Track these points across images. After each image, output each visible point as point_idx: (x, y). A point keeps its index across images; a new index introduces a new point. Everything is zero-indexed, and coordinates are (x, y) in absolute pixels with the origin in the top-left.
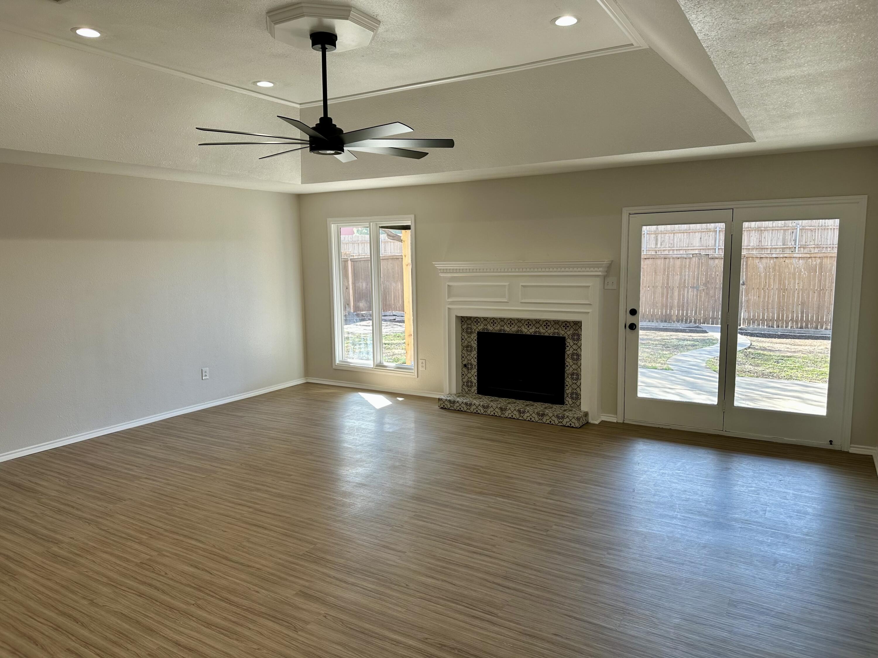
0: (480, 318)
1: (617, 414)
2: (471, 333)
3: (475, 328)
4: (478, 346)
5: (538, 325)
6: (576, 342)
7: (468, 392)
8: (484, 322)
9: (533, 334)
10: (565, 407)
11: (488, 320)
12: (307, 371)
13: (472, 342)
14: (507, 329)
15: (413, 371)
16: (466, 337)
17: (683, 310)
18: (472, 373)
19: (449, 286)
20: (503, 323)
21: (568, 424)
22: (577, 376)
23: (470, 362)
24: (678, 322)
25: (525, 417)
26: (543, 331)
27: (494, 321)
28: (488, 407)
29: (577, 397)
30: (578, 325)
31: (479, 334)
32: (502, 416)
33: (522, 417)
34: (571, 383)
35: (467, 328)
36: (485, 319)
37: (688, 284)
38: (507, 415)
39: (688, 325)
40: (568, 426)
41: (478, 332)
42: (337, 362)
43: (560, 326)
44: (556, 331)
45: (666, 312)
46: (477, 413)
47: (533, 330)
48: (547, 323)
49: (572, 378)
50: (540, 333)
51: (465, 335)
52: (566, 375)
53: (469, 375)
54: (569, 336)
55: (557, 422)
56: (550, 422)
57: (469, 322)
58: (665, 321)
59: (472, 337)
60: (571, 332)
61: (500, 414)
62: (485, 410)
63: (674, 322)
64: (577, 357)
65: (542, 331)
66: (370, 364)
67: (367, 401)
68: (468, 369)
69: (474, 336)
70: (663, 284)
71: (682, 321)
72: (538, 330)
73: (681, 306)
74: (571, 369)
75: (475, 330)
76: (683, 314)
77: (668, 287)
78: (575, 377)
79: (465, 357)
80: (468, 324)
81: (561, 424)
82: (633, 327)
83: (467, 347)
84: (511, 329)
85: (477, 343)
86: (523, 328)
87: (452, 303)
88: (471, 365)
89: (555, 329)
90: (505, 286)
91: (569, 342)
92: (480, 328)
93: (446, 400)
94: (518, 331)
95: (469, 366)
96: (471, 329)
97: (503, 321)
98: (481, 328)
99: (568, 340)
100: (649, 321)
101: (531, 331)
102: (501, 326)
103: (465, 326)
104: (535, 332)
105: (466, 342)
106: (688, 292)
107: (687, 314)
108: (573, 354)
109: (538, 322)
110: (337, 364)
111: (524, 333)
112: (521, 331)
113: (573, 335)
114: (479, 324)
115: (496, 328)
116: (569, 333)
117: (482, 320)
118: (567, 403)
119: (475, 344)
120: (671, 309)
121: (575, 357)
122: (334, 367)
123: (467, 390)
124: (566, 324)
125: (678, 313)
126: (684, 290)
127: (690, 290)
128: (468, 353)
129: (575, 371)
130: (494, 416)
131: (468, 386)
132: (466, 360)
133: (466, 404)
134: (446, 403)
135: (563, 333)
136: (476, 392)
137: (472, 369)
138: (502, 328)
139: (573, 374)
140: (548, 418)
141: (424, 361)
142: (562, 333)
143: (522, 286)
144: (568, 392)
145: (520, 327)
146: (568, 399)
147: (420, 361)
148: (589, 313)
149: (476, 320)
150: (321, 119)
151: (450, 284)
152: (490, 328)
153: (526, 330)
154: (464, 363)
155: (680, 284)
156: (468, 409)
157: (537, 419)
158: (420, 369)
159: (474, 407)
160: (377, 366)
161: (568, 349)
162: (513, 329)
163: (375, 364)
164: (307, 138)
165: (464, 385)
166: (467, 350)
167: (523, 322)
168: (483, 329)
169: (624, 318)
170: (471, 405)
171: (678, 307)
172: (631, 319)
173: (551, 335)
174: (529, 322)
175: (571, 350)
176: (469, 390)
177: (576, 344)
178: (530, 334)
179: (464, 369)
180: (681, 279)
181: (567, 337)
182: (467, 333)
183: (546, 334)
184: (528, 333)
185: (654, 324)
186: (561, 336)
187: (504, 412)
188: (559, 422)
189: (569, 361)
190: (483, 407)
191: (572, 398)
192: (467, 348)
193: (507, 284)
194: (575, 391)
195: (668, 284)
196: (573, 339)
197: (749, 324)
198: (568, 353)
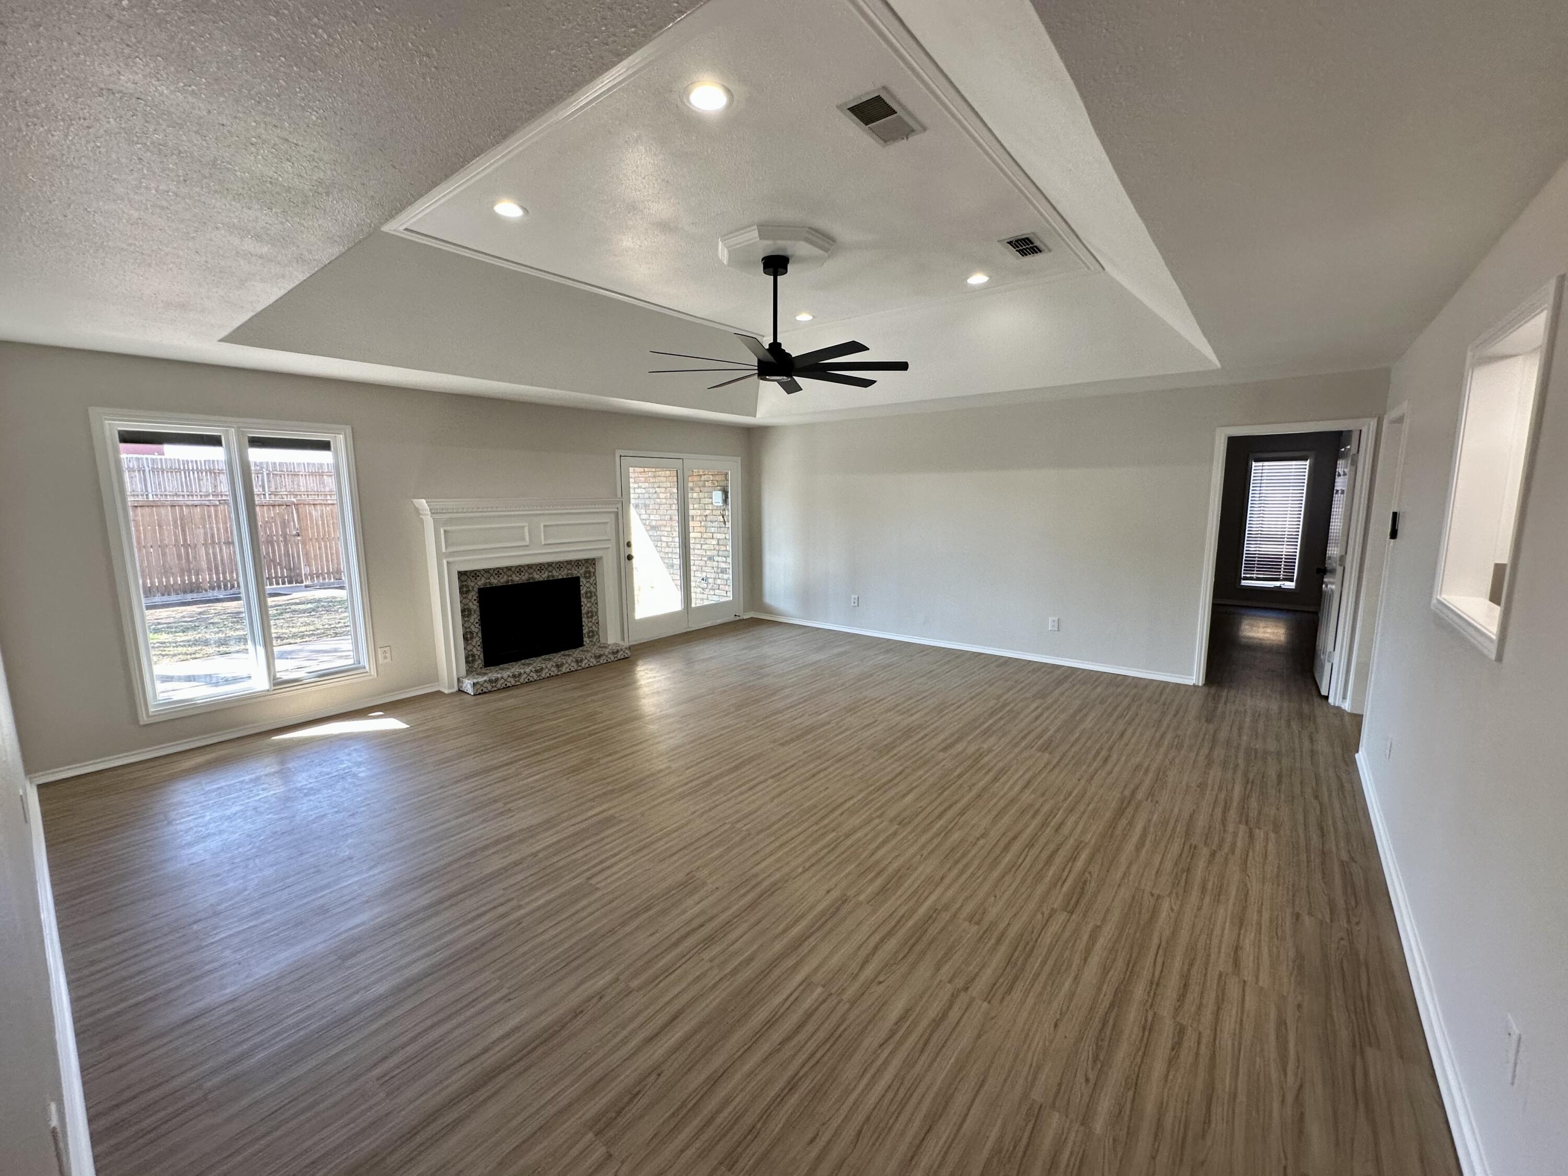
2: (467, 592)
3: (473, 584)
4: (479, 607)
5: (550, 569)
6: (590, 580)
7: (469, 670)
8: (483, 576)
9: (545, 579)
10: (584, 648)
11: (491, 572)
13: (470, 604)
14: (516, 579)
15: (365, 670)
17: (217, 574)
18: (474, 643)
19: (446, 531)
20: (510, 573)
22: (595, 613)
23: (468, 630)
24: (213, 589)
27: (498, 571)
29: (596, 633)
30: (592, 562)
31: (482, 591)
32: (560, 673)
34: (588, 622)
36: (487, 571)
37: (219, 538)
38: (565, 670)
39: (232, 592)
41: (479, 589)
42: (151, 708)
43: (573, 566)
44: (570, 572)
45: (190, 579)
47: (546, 575)
48: (559, 565)
49: (590, 617)
50: (553, 576)
51: (464, 595)
52: (583, 615)
53: (469, 648)
54: (583, 574)
57: (463, 578)
58: (192, 592)
59: (470, 597)
60: (584, 570)
61: (557, 672)
63: (206, 591)
64: (593, 595)
65: (555, 573)
66: (260, 683)
68: (467, 640)
69: (473, 595)
70: (176, 541)
71: (219, 587)
72: (550, 574)
73: (213, 567)
74: (588, 608)
75: (472, 587)
76: (218, 578)
77: (186, 546)
78: (591, 614)
80: (463, 581)
81: (602, 662)
82: (629, 557)
83: (466, 611)
84: (520, 578)
85: (477, 604)
87: (452, 554)
88: (471, 633)
89: (568, 570)
90: (523, 527)
91: (583, 581)
92: (479, 583)
94: (529, 578)
95: (469, 636)
96: (467, 586)
97: (510, 570)
98: (481, 582)
99: (582, 579)
100: (163, 595)
101: (543, 576)
102: (508, 576)
104: (548, 577)
105: (465, 605)
106: (221, 550)
107: (225, 578)
108: (586, 593)
109: (551, 566)
110: (153, 712)
111: (536, 580)
112: (533, 578)
113: (586, 572)
114: (479, 578)
115: (502, 580)
116: (581, 572)
117: (482, 573)
118: (586, 643)
119: (474, 606)
120: (197, 575)
121: (590, 595)
122: (144, 719)
123: (472, 668)
124: (578, 563)
125: (211, 578)
126: (214, 548)
127: (224, 547)
128: (469, 619)
136: (481, 666)
138: (510, 579)
139: (588, 613)
140: (586, 662)
141: (387, 649)
142: (575, 573)
143: (545, 526)
144: (586, 632)
145: (531, 574)
146: (586, 639)
147: (380, 651)
149: (475, 574)
151: (448, 528)
152: (495, 581)
153: (538, 577)
154: (465, 631)
155: (206, 540)
156: (495, 686)
158: (381, 661)
161: (582, 588)
162: (524, 578)
165: (468, 660)
166: (464, 616)
167: (534, 567)
168: (485, 584)
171: (210, 570)
172: (627, 551)
173: (564, 577)
174: (540, 567)
175: (586, 588)
177: (591, 582)
180: (206, 534)
181: (582, 576)
182: (462, 592)
183: (560, 577)
184: (541, 579)
185: (173, 598)
186: (574, 576)
187: (562, 668)
190: (514, 676)
191: (592, 637)
192: (466, 613)
193: (528, 524)
194: (591, 630)
195: (185, 540)
196: (586, 577)
197: (312, 579)
198: (582, 592)
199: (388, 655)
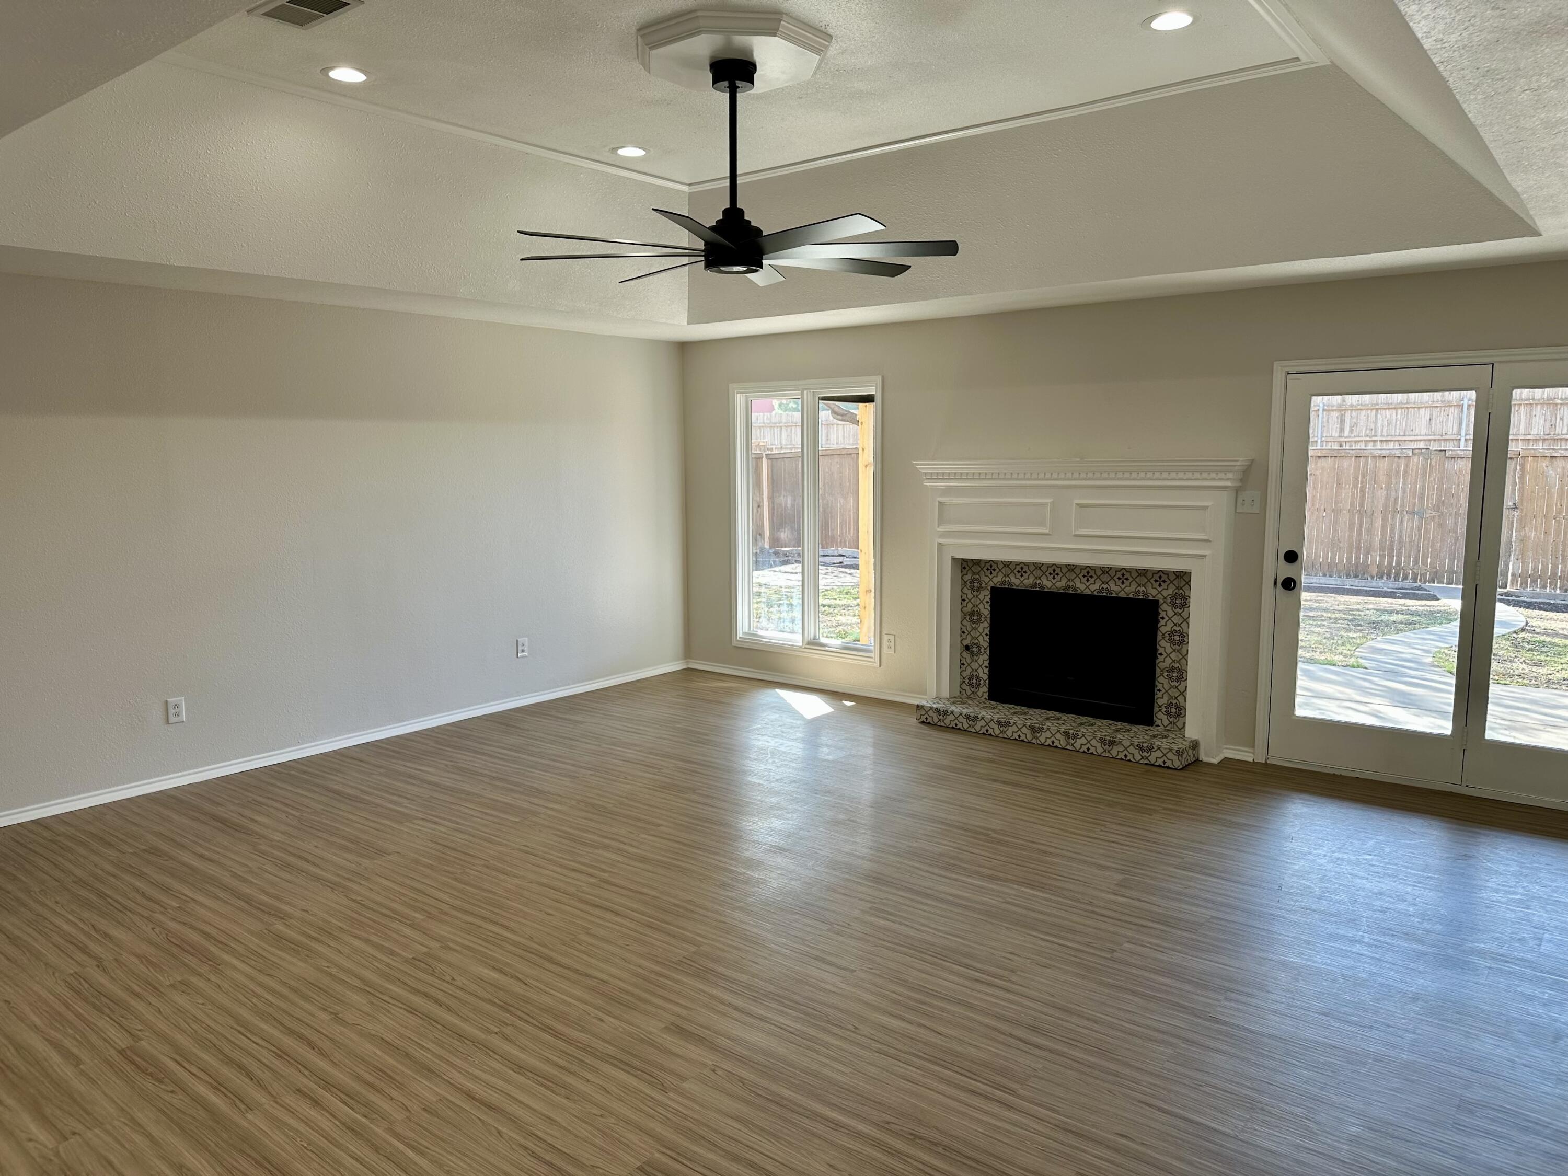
0: (996, 562)
1: (1253, 747)
2: (980, 589)
3: (987, 580)
4: (992, 612)
5: (1105, 578)
6: (1178, 610)
7: (972, 696)
8: (1003, 570)
9: (1095, 593)
10: (1154, 731)
11: (1012, 567)
12: (688, 650)
13: (981, 606)
14: (1048, 584)
15: (872, 655)
16: (970, 596)
17: (1391, 557)
18: (980, 661)
19: (940, 503)
20: (1039, 573)
21: (1160, 762)
22: (1179, 675)
23: (976, 641)
24: (1381, 577)
25: (1077, 745)
26: (1116, 589)
27: (1022, 568)
28: (1007, 724)
29: (1178, 712)
30: (1183, 578)
31: (995, 591)
32: (1034, 741)
33: (1072, 745)
34: (1167, 687)
35: (972, 581)
36: (1006, 564)
37: (1402, 506)
38: (1042, 739)
39: (1401, 584)
40: (1160, 766)
41: (992, 588)
42: (740, 634)
43: (1149, 581)
44: (1142, 589)
45: (1358, 558)
46: (987, 735)
47: (1097, 586)
48: (1123, 574)
49: (1170, 678)
50: (1109, 591)
51: (969, 592)
52: (1158, 670)
53: (975, 666)
54: (1165, 598)
55: (1138, 757)
56: (1126, 756)
57: (976, 569)
58: (1356, 576)
59: (981, 597)
60: (1170, 591)
61: (1029, 737)
62: (1002, 729)
63: (1372, 578)
64: (1180, 638)
65: (1114, 588)
66: (797, 639)
67: (790, 705)
68: (972, 654)
69: (985, 595)
70: (1352, 505)
71: (1389, 577)
72: (1105, 586)
73: (1388, 548)
74: (1168, 661)
75: (986, 584)
76: (1390, 563)
77: (1362, 512)
78: (1175, 674)
79: (967, 633)
80: (974, 573)
81: (1146, 761)
82: (1289, 584)
83: (972, 614)
84: (1054, 584)
85: (989, 608)
86: (1077, 581)
87: (947, 534)
88: (978, 646)
89: (1139, 585)
90: (1046, 504)
91: (1166, 610)
92: (996, 580)
93: (931, 708)
94: (1068, 587)
95: (975, 649)
96: (980, 582)
97: (1040, 568)
98: (997, 580)
99: (1164, 607)
100: (1324, 575)
101: (1093, 588)
102: (1036, 578)
103: (968, 577)
104: (1101, 590)
105: (970, 605)
106: (1402, 521)
107: (1399, 563)
108: (1172, 633)
109: (1107, 572)
110: (740, 638)
111: (1079, 592)
112: (1074, 588)
113: (1174, 597)
114: (994, 573)
115: (1026, 582)
116: (1165, 593)
117: (1001, 566)
118: (1158, 722)
119: (985, 610)
120: (1368, 552)
121: (1177, 638)
122: (735, 643)
123: (969, 692)
124: (1161, 576)
125: (1382, 560)
126: (1394, 518)
127: (1406, 518)
128: (974, 626)
129: (1177, 665)
130: (1019, 740)
131: (971, 685)
132: (969, 638)
133: (968, 717)
134: (931, 713)
135: (1154, 592)
136: (986, 695)
137: (979, 653)
138: (1038, 581)
139: (1171, 670)
140: (1122, 749)
141: (892, 638)
142: (1152, 592)
143: (1078, 505)
144: (1160, 702)
145: (1072, 580)
146: (1160, 715)
147: (885, 638)
148: (1205, 556)
149: (990, 566)
150: (726, 212)
151: (943, 500)
152: (1016, 581)
153: (1082, 587)
154: (966, 643)
155: (1386, 506)
156: (970, 726)
157: (1100, 750)
158: (885, 650)
159: (983, 723)
160: (809, 643)
161: (1162, 622)
162: (1059, 585)
163: (806, 641)
164: (701, 245)
165: (964, 682)
166: (972, 621)
167: (1077, 571)
168: (1003, 582)
169: (1274, 568)
170: (976, 718)
171: (1382, 549)
172: (1287, 570)
173: (1131, 596)
174: (1089, 572)
175: (1170, 624)
176: (973, 692)
177: (1180, 614)
178: (1090, 593)
179: (965, 654)
180: (1387, 498)
181: (1161, 601)
182: (972, 589)
183: (1122, 595)
184: (1088, 592)
185: (1333, 581)
186: (1150, 598)
187: (1038, 735)
188: (1143, 758)
189: (1164, 645)
190: (999, 723)
191: (1168, 714)
192: (972, 616)
193: (1049, 501)
194: (1174, 702)
195: (1362, 505)
196: (1174, 605)
197: (1524, 584)
198: (1163, 630)
199: (892, 644)
